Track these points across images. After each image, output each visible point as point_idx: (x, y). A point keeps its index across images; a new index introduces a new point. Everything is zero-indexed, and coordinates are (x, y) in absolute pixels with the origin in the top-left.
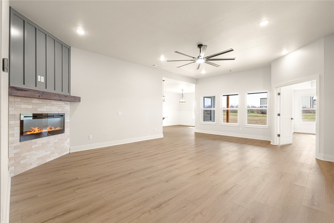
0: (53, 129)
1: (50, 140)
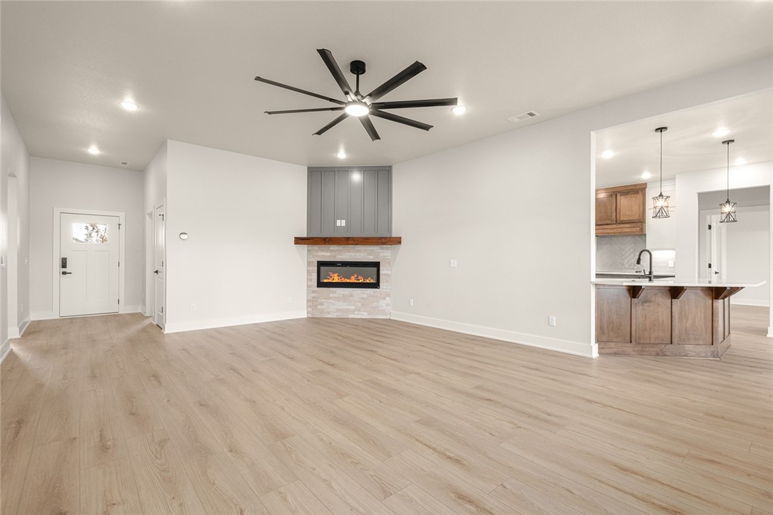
0: (361, 281)
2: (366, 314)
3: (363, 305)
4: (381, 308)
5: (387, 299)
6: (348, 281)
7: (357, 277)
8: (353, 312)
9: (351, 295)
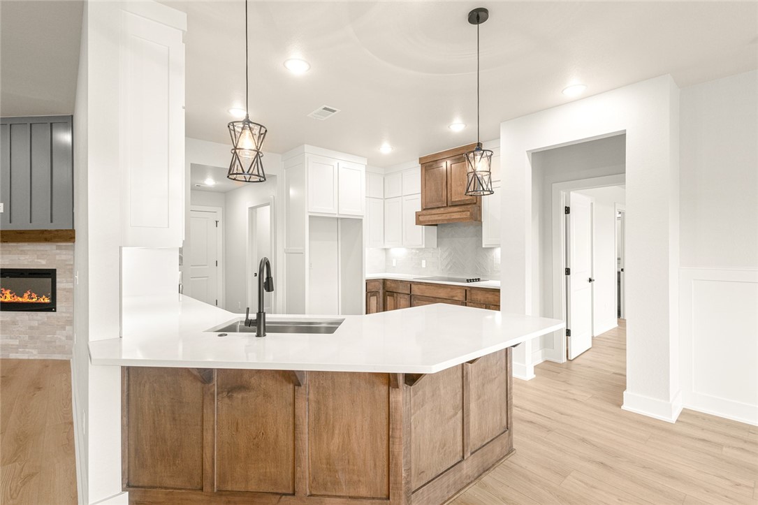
0: (34, 300)
1: (17, 318)
2: (35, 352)
3: (31, 338)
4: (58, 343)
5: (67, 328)
6: (20, 300)
7: (30, 295)
8: (16, 349)
9: (14, 323)
